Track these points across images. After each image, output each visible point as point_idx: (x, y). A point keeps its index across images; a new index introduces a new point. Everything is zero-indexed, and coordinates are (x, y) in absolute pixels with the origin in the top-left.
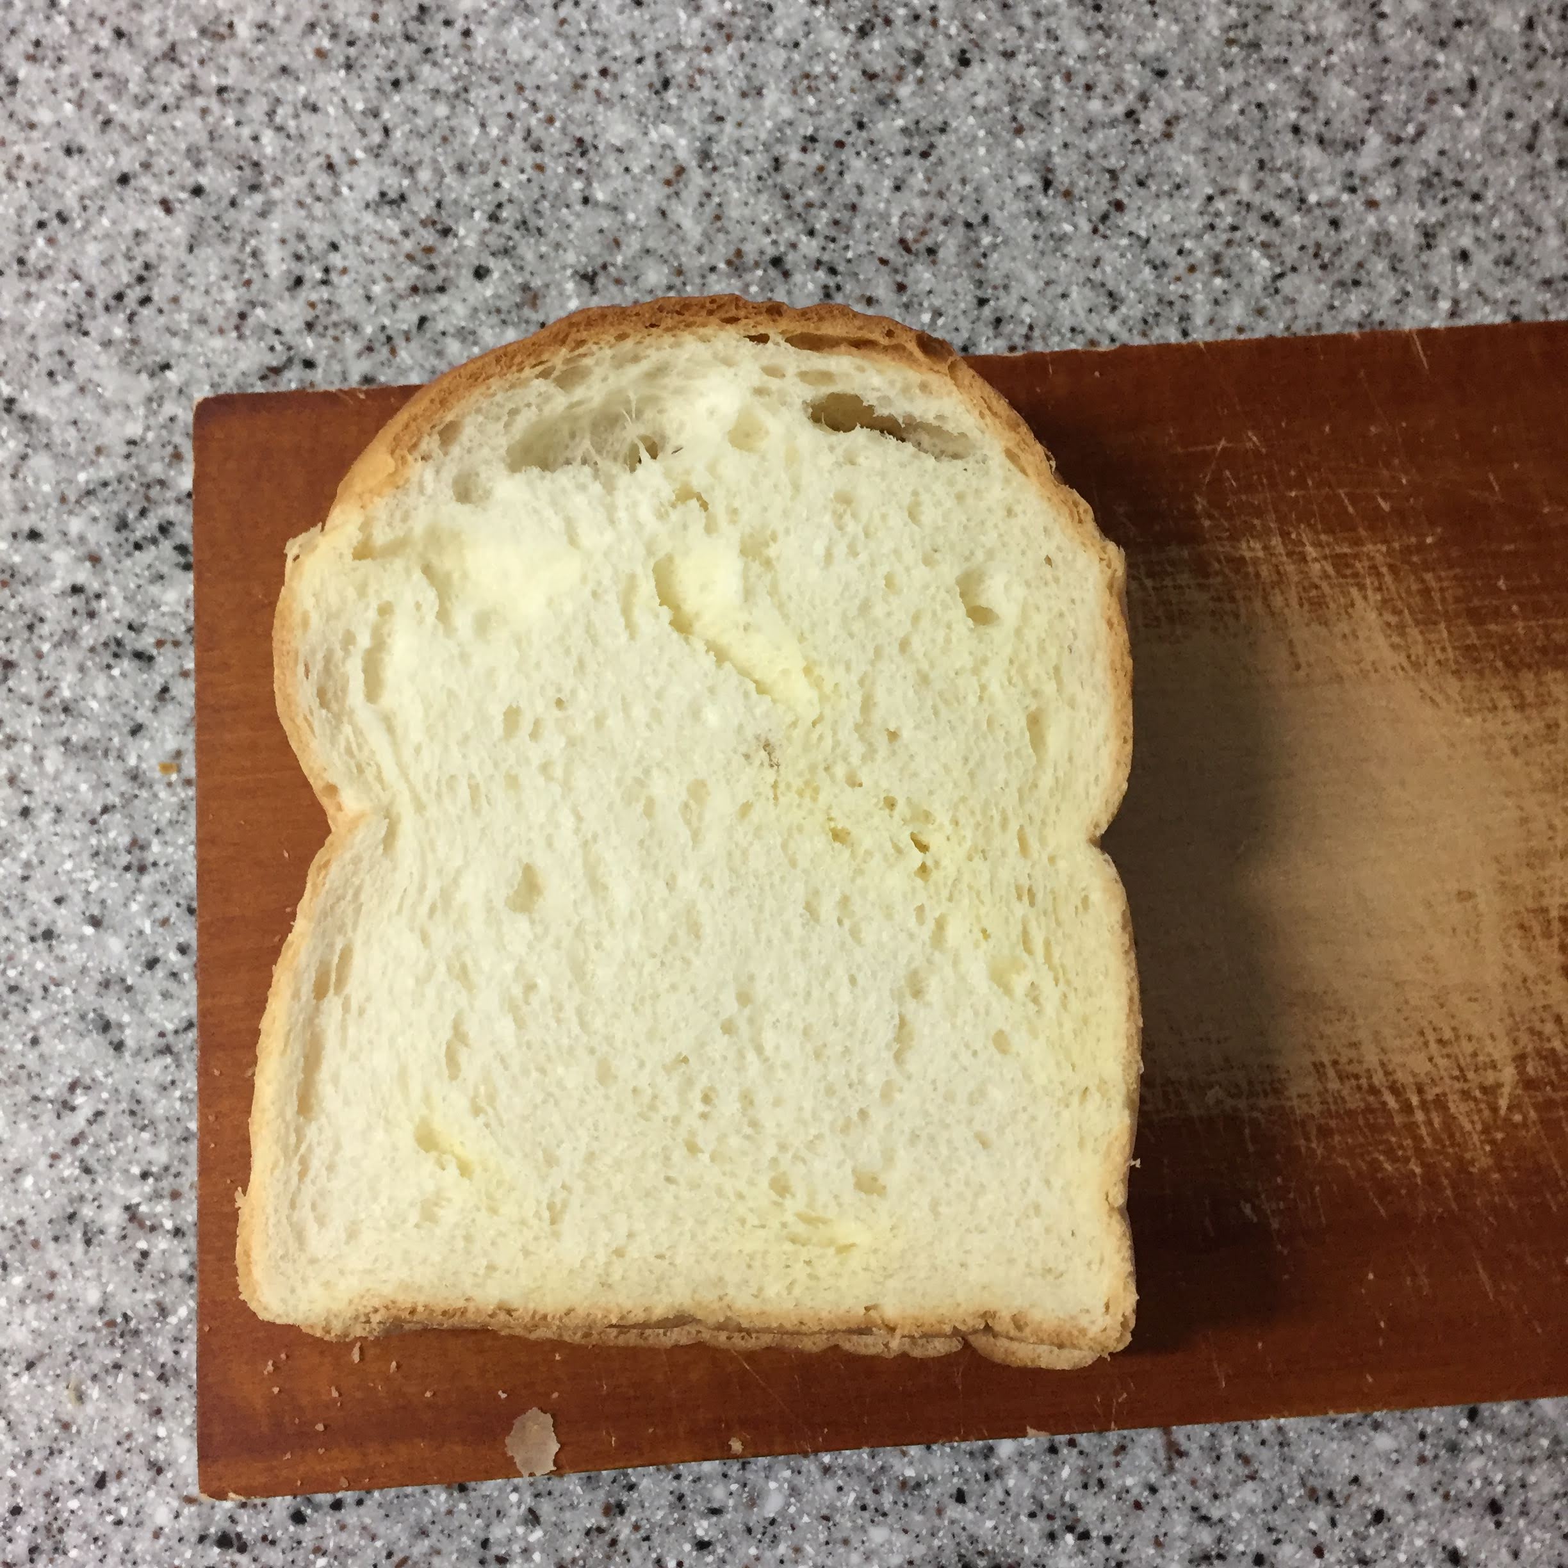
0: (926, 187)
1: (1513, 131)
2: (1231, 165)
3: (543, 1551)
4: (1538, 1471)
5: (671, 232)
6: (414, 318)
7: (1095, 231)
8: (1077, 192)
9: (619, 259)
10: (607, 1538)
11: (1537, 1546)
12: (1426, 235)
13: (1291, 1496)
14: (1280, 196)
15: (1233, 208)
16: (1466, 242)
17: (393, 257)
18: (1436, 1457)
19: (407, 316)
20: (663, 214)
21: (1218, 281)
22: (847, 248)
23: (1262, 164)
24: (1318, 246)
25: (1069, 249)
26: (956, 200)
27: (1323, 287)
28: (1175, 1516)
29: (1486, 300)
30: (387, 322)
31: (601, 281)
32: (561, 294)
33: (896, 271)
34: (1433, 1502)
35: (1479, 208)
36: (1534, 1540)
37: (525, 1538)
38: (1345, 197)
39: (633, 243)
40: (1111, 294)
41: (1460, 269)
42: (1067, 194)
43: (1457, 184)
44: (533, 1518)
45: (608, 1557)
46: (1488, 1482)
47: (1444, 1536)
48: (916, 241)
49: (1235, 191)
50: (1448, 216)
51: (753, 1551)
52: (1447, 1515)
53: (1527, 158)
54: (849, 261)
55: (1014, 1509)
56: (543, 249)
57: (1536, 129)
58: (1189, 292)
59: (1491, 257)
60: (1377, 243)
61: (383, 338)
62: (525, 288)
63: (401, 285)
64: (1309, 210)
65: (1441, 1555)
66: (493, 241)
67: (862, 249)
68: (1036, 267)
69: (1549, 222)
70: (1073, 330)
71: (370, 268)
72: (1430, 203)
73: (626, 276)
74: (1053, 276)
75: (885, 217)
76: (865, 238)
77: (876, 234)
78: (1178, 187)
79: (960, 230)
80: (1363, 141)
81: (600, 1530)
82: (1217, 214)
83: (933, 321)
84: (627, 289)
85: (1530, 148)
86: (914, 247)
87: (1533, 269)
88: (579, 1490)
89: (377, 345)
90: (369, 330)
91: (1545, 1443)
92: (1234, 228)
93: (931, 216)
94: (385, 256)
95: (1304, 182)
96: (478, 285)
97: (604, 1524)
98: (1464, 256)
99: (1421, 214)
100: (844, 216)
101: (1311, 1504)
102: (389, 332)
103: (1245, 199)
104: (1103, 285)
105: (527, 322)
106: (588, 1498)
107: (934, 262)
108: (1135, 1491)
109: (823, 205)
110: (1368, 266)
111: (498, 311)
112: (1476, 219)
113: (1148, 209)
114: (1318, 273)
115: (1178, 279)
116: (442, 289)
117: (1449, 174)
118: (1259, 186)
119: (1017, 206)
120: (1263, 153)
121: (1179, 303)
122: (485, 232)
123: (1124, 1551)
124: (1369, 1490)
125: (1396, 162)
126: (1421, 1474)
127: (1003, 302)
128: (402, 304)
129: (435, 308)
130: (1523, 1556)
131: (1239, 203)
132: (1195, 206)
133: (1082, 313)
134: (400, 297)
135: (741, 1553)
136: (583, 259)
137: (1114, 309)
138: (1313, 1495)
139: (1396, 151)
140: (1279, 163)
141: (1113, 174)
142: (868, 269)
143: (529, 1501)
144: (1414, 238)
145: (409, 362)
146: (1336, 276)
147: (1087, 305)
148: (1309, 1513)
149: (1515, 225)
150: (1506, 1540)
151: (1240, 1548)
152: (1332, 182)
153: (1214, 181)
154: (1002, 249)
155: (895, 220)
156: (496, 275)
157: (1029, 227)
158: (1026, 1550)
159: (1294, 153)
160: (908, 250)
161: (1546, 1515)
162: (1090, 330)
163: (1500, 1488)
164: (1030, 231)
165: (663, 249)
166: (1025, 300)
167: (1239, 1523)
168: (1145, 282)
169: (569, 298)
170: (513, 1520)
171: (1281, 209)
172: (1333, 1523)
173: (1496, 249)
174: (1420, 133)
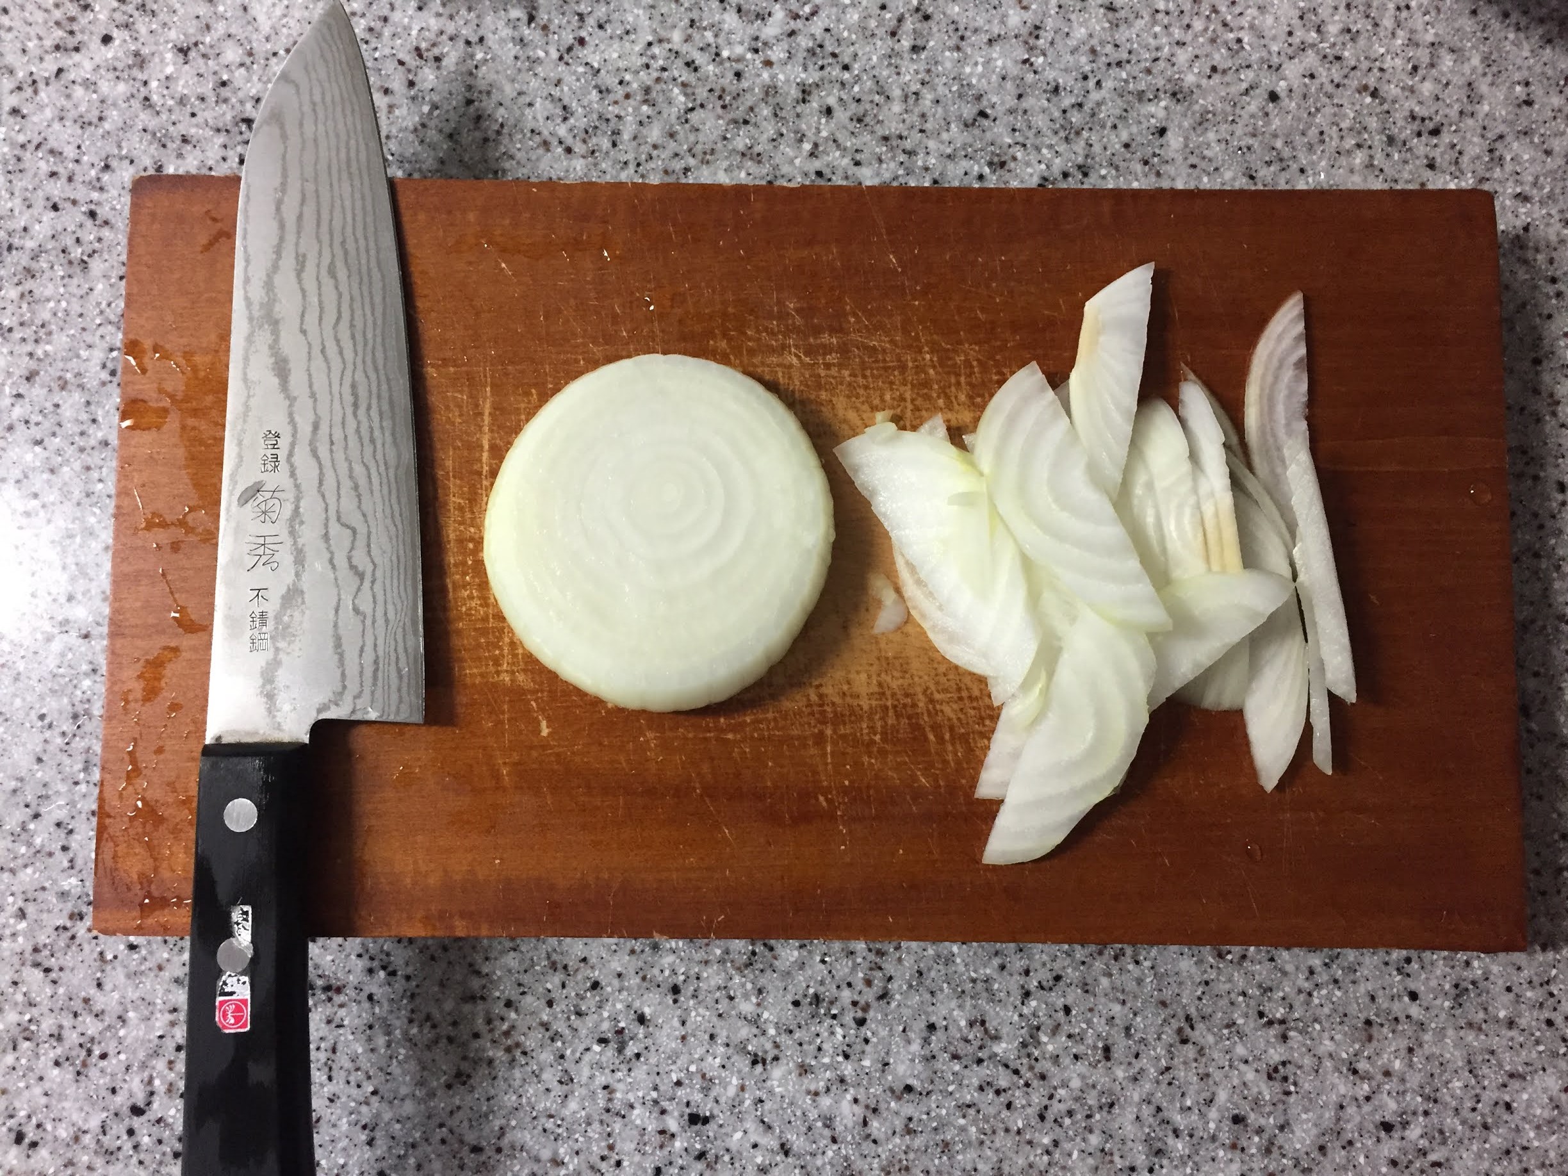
0: (441, 10)
1: (884, 19)
2: (670, 20)
3: (25, 937)
4: (710, 970)
5: (249, 23)
6: (55, 69)
7: (561, 58)
8: (552, 28)
9: (208, 40)
10: (69, 934)
11: (699, 1019)
12: (804, 92)
13: (539, 965)
14: (702, 49)
15: (665, 53)
16: (832, 101)
17: (46, 22)
18: (642, 951)
19: (50, 66)
20: (245, 9)
21: (645, 108)
22: (376, 49)
23: (692, 22)
24: (723, 90)
25: (539, 70)
26: (462, 23)
27: (721, 122)
28: (457, 968)
29: (838, 146)
30: (34, 70)
31: (192, 54)
32: (162, 60)
33: (409, 71)
34: (636, 980)
35: (846, 76)
36: (698, 1015)
37: (15, 925)
38: (749, 56)
39: (220, 28)
40: (565, 108)
41: (823, 121)
42: (545, 28)
43: (834, 55)
44: (22, 914)
45: (68, 947)
46: (674, 972)
47: (637, 1004)
48: (428, 50)
49: (669, 41)
50: (822, 80)
51: (166, 955)
52: (642, 991)
53: (890, 42)
54: (376, 59)
55: (348, 950)
56: (154, 26)
57: (900, 20)
58: (622, 114)
59: (849, 114)
60: (767, 93)
61: (30, 81)
62: (137, 54)
63: (48, 43)
64: (721, 63)
65: (632, 1016)
66: (119, 17)
67: (387, 51)
68: (513, 81)
69: (897, 93)
70: (532, 131)
71: (28, 29)
72: (811, 67)
73: (211, 52)
74: (524, 88)
75: (407, 29)
76: (391, 43)
77: (399, 41)
78: (628, 33)
79: (461, 44)
80: (770, 14)
81: (65, 928)
82: (653, 57)
83: (430, 112)
84: (210, 62)
85: (893, 34)
86: (425, 54)
87: (878, 127)
88: (54, 900)
89: (25, 86)
90: (21, 74)
91: (718, 952)
92: (664, 69)
93: (442, 33)
94: (40, 21)
95: (720, 41)
96: (103, 48)
97: (69, 924)
98: (829, 111)
99: (803, 76)
100: (377, 25)
101: (551, 971)
102: (35, 77)
103: (675, 48)
104: (560, 100)
105: (134, 79)
106: (61, 906)
107: (438, 68)
108: (432, 949)
109: (363, 15)
110: (756, 110)
111: (115, 69)
112: (843, 84)
113: (602, 46)
114: (720, 111)
115: (616, 103)
116: (77, 49)
117: (829, 48)
118: (688, 39)
119: (506, 32)
120: (695, 15)
121: (614, 120)
122: (114, 10)
123: (417, 986)
124: (592, 968)
125: (792, 34)
126: (629, 961)
127: (484, 104)
128: (47, 57)
129: (70, 62)
130: (688, 1024)
131: (670, 50)
132: (638, 48)
133: (541, 120)
134: (47, 52)
135: (157, 955)
136: (182, 37)
137: (565, 119)
138: (554, 966)
139: (793, 25)
140: (705, 23)
141: (581, 17)
142: (390, 66)
143: (20, 903)
144: (795, 93)
145: (46, 101)
146: (732, 115)
147: (546, 114)
148: (548, 978)
149: (871, 91)
150: (679, 1012)
151: (497, 994)
152: (741, 43)
153: (655, 31)
154: (490, 64)
155: (414, 33)
156: (117, 42)
157: (512, 49)
158: (351, 978)
159: (717, 17)
160: (420, 56)
161: (710, 1000)
162: (546, 133)
163: (682, 978)
164: (513, 53)
165: (241, 36)
166: (501, 104)
167: (500, 978)
168: (591, 102)
169: (168, 64)
170: (8, 914)
171: (700, 59)
172: (564, 986)
173: (853, 108)
174: (814, 13)
